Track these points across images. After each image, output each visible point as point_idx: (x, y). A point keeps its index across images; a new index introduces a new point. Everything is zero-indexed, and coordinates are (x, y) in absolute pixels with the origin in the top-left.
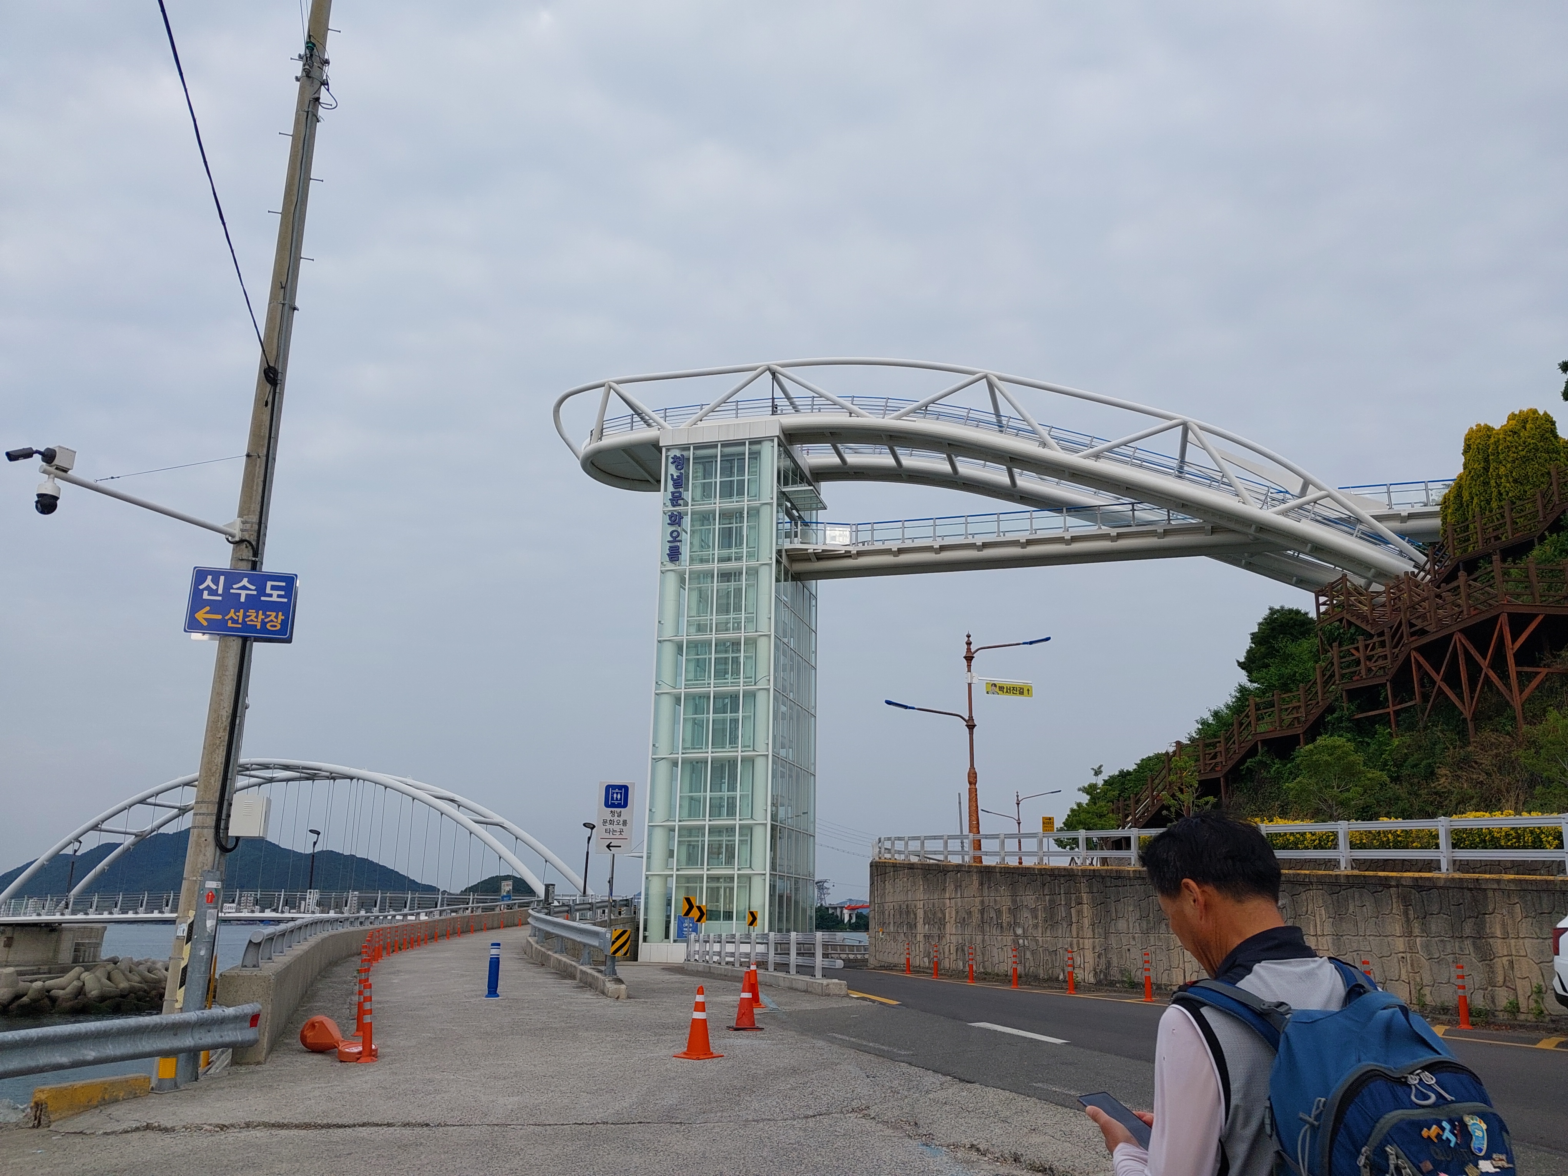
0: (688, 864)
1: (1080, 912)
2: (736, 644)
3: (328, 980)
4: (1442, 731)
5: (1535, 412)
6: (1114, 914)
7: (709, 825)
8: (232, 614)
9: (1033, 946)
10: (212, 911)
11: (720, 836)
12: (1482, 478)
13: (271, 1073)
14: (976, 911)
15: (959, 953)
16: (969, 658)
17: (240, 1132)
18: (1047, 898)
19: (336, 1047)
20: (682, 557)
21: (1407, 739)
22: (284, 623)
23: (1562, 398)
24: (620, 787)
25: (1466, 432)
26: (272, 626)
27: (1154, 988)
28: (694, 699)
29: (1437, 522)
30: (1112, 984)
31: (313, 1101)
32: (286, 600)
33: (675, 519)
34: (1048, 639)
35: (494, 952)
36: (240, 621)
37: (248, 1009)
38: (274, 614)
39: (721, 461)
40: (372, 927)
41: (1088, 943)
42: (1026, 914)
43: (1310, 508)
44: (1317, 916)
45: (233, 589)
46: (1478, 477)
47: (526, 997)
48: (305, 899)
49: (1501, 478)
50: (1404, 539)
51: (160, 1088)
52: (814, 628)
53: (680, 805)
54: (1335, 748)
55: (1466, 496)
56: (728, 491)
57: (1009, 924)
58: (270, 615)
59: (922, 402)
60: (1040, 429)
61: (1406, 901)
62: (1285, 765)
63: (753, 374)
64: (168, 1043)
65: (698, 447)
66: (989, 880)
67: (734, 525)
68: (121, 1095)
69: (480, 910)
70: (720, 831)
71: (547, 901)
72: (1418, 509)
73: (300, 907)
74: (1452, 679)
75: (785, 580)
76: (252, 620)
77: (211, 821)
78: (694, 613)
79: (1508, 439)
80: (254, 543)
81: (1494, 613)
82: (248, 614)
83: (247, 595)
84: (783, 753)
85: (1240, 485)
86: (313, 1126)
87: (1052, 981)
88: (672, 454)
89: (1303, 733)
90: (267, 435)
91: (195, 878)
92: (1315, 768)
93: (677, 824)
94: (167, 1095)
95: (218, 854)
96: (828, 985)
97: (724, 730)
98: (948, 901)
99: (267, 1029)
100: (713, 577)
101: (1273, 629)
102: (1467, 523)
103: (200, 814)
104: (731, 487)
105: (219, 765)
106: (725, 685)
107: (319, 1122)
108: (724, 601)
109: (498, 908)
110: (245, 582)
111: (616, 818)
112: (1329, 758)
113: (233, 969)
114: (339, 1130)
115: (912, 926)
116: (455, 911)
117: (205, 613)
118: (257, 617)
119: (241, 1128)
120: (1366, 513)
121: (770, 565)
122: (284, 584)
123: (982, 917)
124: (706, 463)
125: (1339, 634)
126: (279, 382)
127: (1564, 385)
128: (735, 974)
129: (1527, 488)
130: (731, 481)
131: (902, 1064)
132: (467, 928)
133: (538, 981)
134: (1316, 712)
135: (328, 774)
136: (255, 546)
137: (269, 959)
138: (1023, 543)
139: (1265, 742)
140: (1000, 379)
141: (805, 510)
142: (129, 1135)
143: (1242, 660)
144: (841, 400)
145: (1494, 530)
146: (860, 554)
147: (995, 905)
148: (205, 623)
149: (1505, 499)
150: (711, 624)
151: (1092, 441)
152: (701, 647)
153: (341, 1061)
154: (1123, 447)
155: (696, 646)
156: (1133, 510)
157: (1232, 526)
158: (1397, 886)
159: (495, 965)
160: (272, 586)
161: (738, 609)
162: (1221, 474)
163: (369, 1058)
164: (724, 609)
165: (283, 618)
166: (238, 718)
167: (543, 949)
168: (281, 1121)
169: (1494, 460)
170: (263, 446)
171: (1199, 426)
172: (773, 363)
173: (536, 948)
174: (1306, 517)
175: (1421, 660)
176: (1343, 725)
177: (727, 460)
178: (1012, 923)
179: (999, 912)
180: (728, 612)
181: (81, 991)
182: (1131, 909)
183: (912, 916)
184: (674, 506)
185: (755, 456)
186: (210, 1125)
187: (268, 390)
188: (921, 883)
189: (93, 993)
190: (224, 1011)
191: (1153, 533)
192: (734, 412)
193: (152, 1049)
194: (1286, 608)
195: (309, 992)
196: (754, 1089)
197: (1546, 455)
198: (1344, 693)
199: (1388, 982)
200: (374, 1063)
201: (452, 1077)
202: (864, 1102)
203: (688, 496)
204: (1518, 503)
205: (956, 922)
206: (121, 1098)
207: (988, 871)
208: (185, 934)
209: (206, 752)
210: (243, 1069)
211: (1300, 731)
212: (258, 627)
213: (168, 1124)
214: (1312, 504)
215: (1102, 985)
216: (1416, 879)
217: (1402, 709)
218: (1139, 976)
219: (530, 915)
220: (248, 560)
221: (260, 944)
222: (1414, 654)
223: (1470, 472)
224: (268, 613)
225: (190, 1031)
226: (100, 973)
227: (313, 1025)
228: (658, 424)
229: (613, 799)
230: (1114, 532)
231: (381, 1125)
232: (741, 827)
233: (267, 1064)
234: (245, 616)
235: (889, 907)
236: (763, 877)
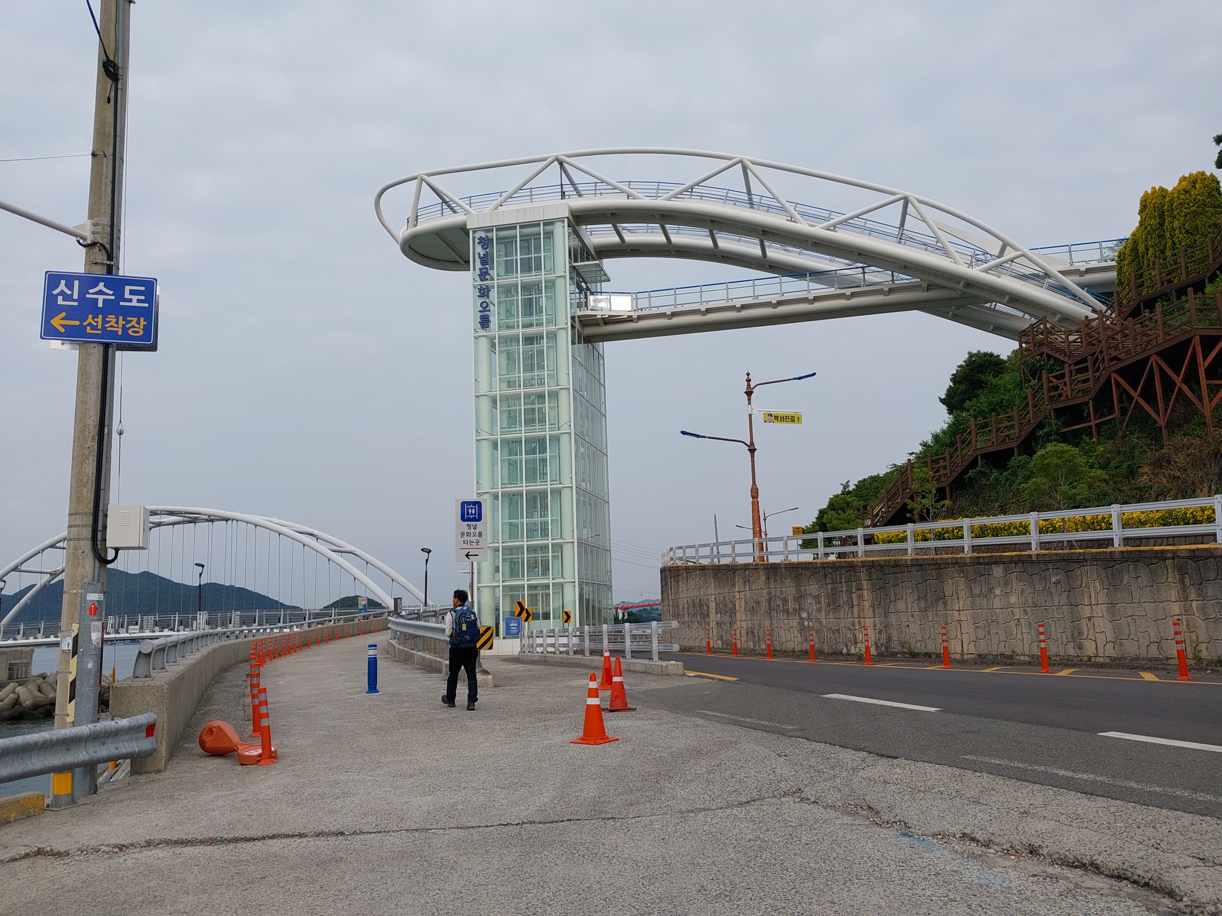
0: (511, 577)
1: (860, 597)
2: (541, 397)
3: (220, 685)
4: (1138, 438)
5: (1203, 174)
6: (893, 597)
7: (527, 545)
8: (90, 319)
9: (817, 626)
10: (96, 623)
11: (535, 553)
12: (1157, 232)
13: (172, 781)
14: (764, 600)
15: (749, 635)
16: (749, 393)
17: (140, 852)
18: (830, 586)
19: (235, 750)
20: (491, 325)
21: (1109, 445)
22: (147, 329)
23: (1215, 166)
24: (475, 503)
25: (1142, 195)
26: (133, 332)
27: (934, 657)
28: (508, 443)
29: (1113, 275)
30: (893, 655)
31: (217, 812)
32: (147, 305)
33: (484, 292)
34: (814, 374)
35: (372, 652)
36: (100, 327)
37: (143, 719)
38: (135, 319)
39: (520, 241)
40: (254, 638)
41: (869, 622)
42: (810, 600)
43: (1008, 265)
44: (1092, 589)
45: (89, 294)
46: (1154, 231)
47: (404, 691)
48: (196, 620)
49: (1175, 230)
50: (1084, 289)
51: (55, 805)
52: (603, 383)
53: (502, 530)
54: (1063, 452)
55: (1141, 248)
56: (527, 266)
57: (795, 610)
58: (131, 321)
59: (688, 184)
60: (788, 205)
61: (1182, 571)
62: (1002, 474)
63: (543, 164)
64: (60, 759)
65: (500, 228)
66: (775, 574)
67: (534, 296)
68: (13, 815)
69: (342, 621)
70: (535, 550)
71: (396, 612)
72: (1094, 265)
73: (192, 626)
74: (1149, 395)
75: (579, 343)
76: (112, 326)
77: (87, 533)
78: (504, 372)
79: (1181, 197)
80: (108, 246)
81: (1187, 336)
82: (107, 319)
83: (104, 300)
84: (583, 485)
85: (951, 248)
86: (220, 841)
87: (836, 655)
88: (479, 235)
89: (1017, 447)
90: (112, 134)
91: (75, 591)
92: (1045, 469)
93: (500, 545)
94: (63, 812)
95: (97, 565)
96: (667, 666)
97: (535, 468)
98: (737, 594)
99: (164, 738)
100: (519, 341)
101: (972, 370)
102: (1142, 271)
103: (75, 526)
104: (529, 265)
105: (90, 475)
106: (534, 431)
107: (226, 836)
108: (529, 362)
109: (357, 620)
110: (101, 286)
111: (472, 531)
112: (1059, 461)
113: (125, 680)
114: (248, 844)
115: (706, 616)
116: (322, 623)
117: (61, 319)
118: (117, 323)
119: (141, 847)
120: (1054, 269)
121: (566, 329)
122: (143, 288)
123: (770, 605)
124: (507, 242)
125: (1040, 365)
126: (120, 77)
127: (1217, 155)
128: (570, 661)
129: (1197, 238)
130: (529, 258)
131: (800, 740)
132: (334, 636)
133: (408, 676)
134: (1028, 429)
135: (207, 517)
136: (109, 250)
137: (163, 669)
138: (774, 304)
139: (983, 455)
140: (753, 163)
141: (592, 282)
142: (17, 864)
143: (943, 397)
144: (620, 185)
145: (1167, 275)
146: (640, 318)
147: (782, 595)
148: (62, 330)
149: (1178, 248)
150: (520, 381)
151: (830, 215)
152: (512, 400)
153: (242, 765)
154: (856, 219)
155: (508, 400)
156: (864, 273)
157: (944, 283)
158: (1173, 558)
159: (373, 664)
160: (130, 290)
161: (541, 367)
162: (936, 240)
163: (269, 761)
164: (529, 368)
165: (145, 323)
166: (106, 427)
167: (406, 649)
168: (184, 837)
169: (1169, 216)
170: (108, 144)
171: (917, 199)
172: (560, 153)
173: (399, 648)
174: (1006, 274)
175: (1121, 380)
176: (1052, 438)
177: (524, 240)
178: (798, 608)
179: (785, 601)
180: (532, 370)
181: (17, 702)
182: (909, 591)
183: (705, 608)
184: (482, 280)
185: (549, 235)
186: (108, 845)
187: (109, 87)
188: (712, 581)
189: (27, 703)
190: (117, 723)
191: (880, 292)
192: (529, 197)
193: (44, 766)
194: (982, 352)
195: (205, 697)
196: (670, 775)
197: (1212, 210)
198: (1052, 412)
199: (1163, 641)
200: (275, 765)
201: (357, 777)
202: (792, 784)
203: (494, 273)
204: (1189, 250)
205: (746, 611)
206: (12, 820)
207: (774, 567)
208: (70, 648)
209: (75, 462)
210: (143, 779)
211: (1014, 445)
212: (120, 333)
213: (61, 848)
214: (1010, 262)
215: (884, 656)
216: (1193, 550)
217: (1103, 422)
218: (918, 647)
219: (390, 621)
220: (102, 264)
221: (149, 655)
222: (1113, 376)
223: (1146, 228)
224: (128, 319)
225: (83, 744)
226: (32, 686)
227: (211, 731)
228: (465, 210)
229: (468, 514)
230: (848, 292)
231: (292, 836)
232: (553, 545)
233: (168, 771)
234: (104, 322)
235: (683, 602)
236: (573, 584)
